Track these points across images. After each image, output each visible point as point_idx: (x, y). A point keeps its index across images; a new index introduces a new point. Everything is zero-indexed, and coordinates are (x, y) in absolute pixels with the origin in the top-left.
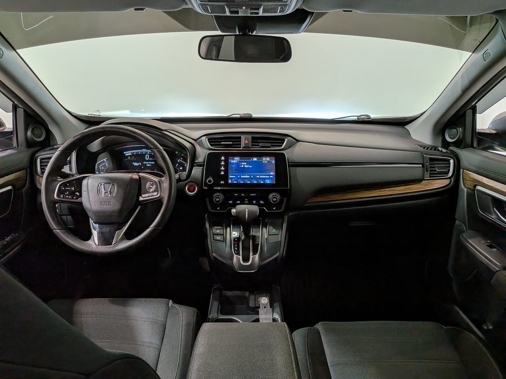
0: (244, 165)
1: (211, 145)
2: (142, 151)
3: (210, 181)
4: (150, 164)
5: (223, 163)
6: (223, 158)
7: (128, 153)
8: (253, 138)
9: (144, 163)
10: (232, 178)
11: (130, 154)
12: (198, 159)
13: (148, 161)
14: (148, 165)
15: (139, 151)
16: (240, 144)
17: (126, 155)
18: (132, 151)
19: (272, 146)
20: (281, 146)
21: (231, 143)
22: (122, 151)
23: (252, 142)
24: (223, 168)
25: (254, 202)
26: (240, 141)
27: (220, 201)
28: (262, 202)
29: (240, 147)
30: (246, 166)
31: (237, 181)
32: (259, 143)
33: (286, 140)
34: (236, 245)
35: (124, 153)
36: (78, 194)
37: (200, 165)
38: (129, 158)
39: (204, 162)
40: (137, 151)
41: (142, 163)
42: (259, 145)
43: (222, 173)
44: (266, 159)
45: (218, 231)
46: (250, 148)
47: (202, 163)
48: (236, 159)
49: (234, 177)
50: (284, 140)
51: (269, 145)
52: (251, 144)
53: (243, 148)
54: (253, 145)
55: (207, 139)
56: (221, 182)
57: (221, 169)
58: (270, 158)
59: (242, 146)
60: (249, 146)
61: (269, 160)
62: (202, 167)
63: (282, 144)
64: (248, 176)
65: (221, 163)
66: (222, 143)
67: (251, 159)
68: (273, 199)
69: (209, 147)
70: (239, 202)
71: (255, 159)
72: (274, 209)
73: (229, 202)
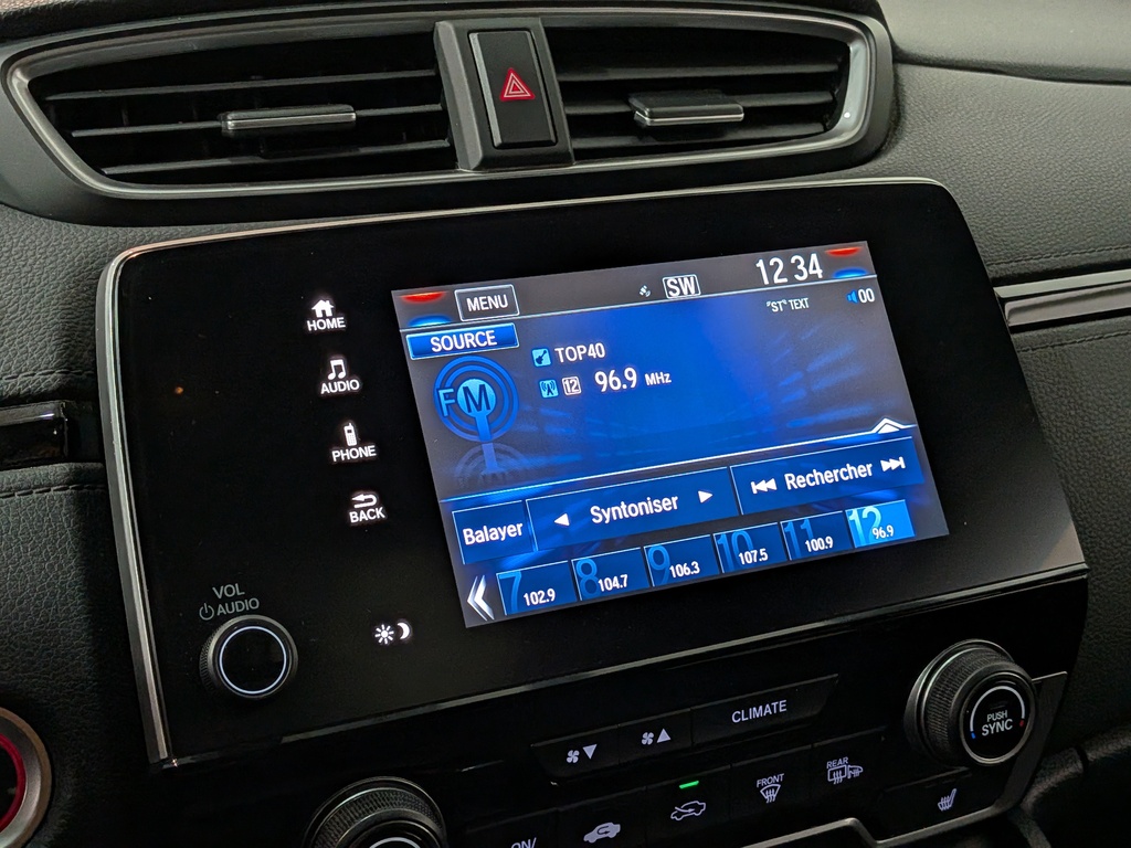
0: (586, 368)
5: (339, 380)
6: (324, 314)
8: (564, 45)
10: (488, 560)
16: (440, 124)
19: (755, 117)
20: (827, 115)
21: (347, 114)
23: (571, 93)
24: (353, 447)
26: (433, 88)
28: (840, 771)
29: (447, 160)
30: (607, 381)
31: (564, 581)
32: (622, 91)
33: (858, 52)
37: (22, 445)
39: (79, 388)
42: (629, 125)
43: (365, 508)
44: (791, 271)
46: (564, 159)
47: (51, 405)
48: (474, 305)
49: (514, 530)
50: (835, 50)
51: (731, 111)
52: (563, 111)
53: (485, 164)
54: (579, 126)
55: (19, 81)
56: (384, 634)
57: (336, 454)
58: (814, 257)
59: (472, 149)
60: (553, 138)
61: (820, 276)
62: (58, 470)
63: (823, 98)
64: (658, 493)
65: (324, 385)
66: (229, 123)
67: (643, 290)
68: (980, 720)
69: (74, 178)
70: (612, 830)
71: (686, 280)
72: (945, 804)
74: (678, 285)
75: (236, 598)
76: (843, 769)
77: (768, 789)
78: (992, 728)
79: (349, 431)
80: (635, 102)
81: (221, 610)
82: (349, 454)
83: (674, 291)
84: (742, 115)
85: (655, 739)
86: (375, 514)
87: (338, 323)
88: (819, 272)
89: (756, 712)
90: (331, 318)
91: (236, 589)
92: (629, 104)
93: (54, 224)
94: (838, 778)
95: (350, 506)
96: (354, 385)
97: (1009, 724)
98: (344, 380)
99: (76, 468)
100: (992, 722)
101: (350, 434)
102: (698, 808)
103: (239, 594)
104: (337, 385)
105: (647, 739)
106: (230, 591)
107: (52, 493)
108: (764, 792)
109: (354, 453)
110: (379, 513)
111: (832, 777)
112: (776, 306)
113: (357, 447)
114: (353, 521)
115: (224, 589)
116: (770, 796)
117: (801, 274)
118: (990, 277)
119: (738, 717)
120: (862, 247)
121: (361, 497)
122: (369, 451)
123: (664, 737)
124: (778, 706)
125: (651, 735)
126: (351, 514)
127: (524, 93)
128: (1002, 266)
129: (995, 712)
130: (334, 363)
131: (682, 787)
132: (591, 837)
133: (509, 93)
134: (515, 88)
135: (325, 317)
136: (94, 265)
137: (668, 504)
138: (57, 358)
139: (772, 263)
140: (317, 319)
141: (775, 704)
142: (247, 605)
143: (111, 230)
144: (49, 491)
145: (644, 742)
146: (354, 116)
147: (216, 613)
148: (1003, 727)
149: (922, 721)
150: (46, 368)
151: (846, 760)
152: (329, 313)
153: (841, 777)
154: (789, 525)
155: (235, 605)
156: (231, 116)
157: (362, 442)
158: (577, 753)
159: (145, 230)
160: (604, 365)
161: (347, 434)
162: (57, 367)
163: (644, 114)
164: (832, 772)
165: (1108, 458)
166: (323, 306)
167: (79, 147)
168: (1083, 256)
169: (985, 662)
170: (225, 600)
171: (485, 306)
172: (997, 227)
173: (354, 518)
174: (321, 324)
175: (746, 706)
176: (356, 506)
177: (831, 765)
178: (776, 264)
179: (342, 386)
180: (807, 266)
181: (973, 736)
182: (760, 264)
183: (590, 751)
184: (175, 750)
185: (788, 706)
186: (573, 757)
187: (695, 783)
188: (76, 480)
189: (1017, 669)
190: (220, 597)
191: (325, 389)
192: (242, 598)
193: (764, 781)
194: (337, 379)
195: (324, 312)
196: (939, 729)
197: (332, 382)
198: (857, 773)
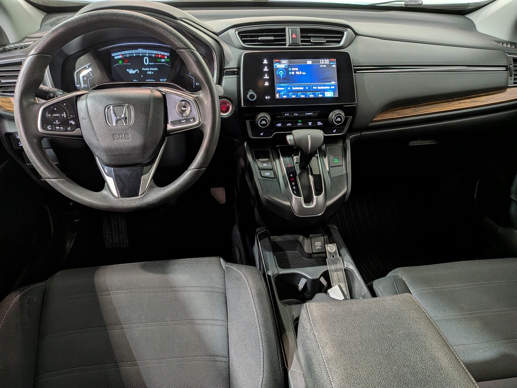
0: (295, 71)
1: (244, 42)
2: (137, 51)
3: (252, 96)
4: (152, 71)
5: (266, 69)
6: (265, 62)
7: (117, 56)
8: (302, 30)
9: (143, 69)
10: (279, 92)
11: (121, 57)
12: (228, 63)
13: (149, 66)
14: (150, 73)
15: (134, 51)
16: (285, 40)
17: (116, 58)
18: (123, 53)
19: (327, 42)
20: (339, 42)
21: (272, 38)
22: (109, 52)
23: (302, 37)
24: (266, 77)
25: (310, 124)
26: (284, 36)
27: (266, 124)
28: (319, 123)
29: (285, 44)
30: (297, 73)
31: (288, 95)
32: (310, 37)
33: (345, 33)
34: (293, 183)
35: (113, 55)
36: (73, 123)
37: (233, 73)
38: (120, 62)
39: (239, 68)
40: (130, 52)
41: (141, 70)
42: (309, 41)
44: (324, 62)
45: (265, 165)
46: (299, 45)
47: (235, 69)
48: (283, 62)
49: (283, 89)
50: (342, 33)
51: (324, 40)
52: (300, 39)
53: (289, 45)
54: (302, 41)
55: (237, 32)
56: (267, 98)
57: (264, 78)
59: (288, 44)
60: (298, 43)
61: (328, 63)
62: (236, 76)
63: (340, 40)
64: (301, 87)
65: (264, 70)
66: (259, 39)
68: (336, 119)
69: (241, 44)
70: (290, 125)
71: (310, 62)
72: (334, 131)
73: (277, 125)
85: (296, 114)
87: (267, 63)
89: (309, 114)
92: (310, 39)
93: (238, 49)
101: (266, 75)
102: (301, 124)
107: (235, 78)
112: (321, 66)
115: (250, 89)
116: (310, 125)
117: (326, 62)
119: (306, 114)
120: (336, 60)
128: (356, 64)
130: (266, 67)
131: (299, 121)
132: (287, 125)
134: (294, 36)
136: (241, 54)
137: (302, 88)
139: (322, 60)
141: (311, 113)
143: (243, 50)
146: (274, 38)
147: (249, 92)
150: (235, 65)
154: (317, 93)
159: (247, 50)
160: (297, 71)
162: (237, 65)
163: (312, 40)
167: (243, 41)
175: (307, 113)
182: (320, 60)
184: (244, 105)
186: (286, 115)
188: (238, 77)
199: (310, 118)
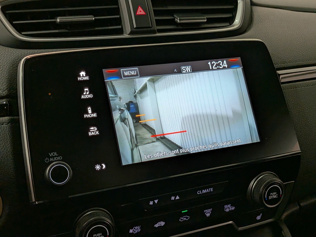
1: (19, 29)
5: (87, 94)
16: (119, 21)
21: (92, 18)
23: (156, 13)
24: (90, 114)
26: (117, 11)
29: (121, 31)
32: (172, 13)
33: (240, 2)
39: (12, 95)
42: (173, 22)
43: (93, 131)
44: (218, 65)
46: (154, 32)
47: (4, 100)
48: (126, 74)
51: (202, 19)
52: (154, 18)
53: (132, 33)
54: (159, 22)
56: (98, 167)
57: (85, 116)
58: (225, 61)
59: (128, 28)
60: (151, 26)
61: (226, 67)
62: (6, 119)
63: (230, 16)
65: (82, 96)
66: (58, 20)
67: (175, 70)
68: (269, 195)
69: (13, 35)
70: (162, 223)
71: (188, 67)
72: (259, 218)
73: (131, 231)
74: (185, 69)
75: (56, 156)
76: (229, 208)
77: (207, 213)
78: (272, 197)
79: (89, 109)
80: (175, 16)
81: (51, 159)
82: (89, 116)
83: (184, 71)
84: (206, 20)
85: (175, 198)
86: (96, 133)
87: (87, 78)
88: (226, 66)
89: (204, 191)
90: (85, 77)
91: (56, 154)
92: (174, 17)
93: (7, 48)
94: (227, 210)
95: (89, 130)
96: (91, 96)
97: (277, 196)
98: (88, 94)
99: (11, 118)
100: (272, 195)
102: (187, 218)
103: (56, 155)
104: (86, 96)
105: (173, 198)
106: (54, 154)
107: (4, 125)
108: (206, 214)
109: (91, 115)
110: (97, 133)
111: (226, 210)
113: (91, 114)
114: (90, 135)
115: (52, 154)
116: (208, 215)
117: (221, 66)
118: (275, 68)
119: (199, 193)
120: (239, 59)
121: (92, 128)
122: (95, 115)
123: (178, 198)
124: (211, 189)
125: (174, 197)
126: (89, 133)
127: (143, 13)
128: (279, 65)
129: (273, 192)
130: (85, 90)
131: (183, 212)
132: (156, 226)
133: (138, 13)
134: (140, 11)
135: (83, 76)
136: (18, 60)
138: (6, 87)
139: (213, 63)
140: (81, 77)
141: (210, 189)
142: (59, 158)
143: (23, 50)
144: (3, 124)
145: (172, 199)
146: (94, 19)
147: (50, 160)
148: (275, 197)
149: (252, 194)
150: (3, 90)
151: (230, 205)
152: (84, 75)
153: (229, 210)
155: (55, 158)
156: (59, 18)
157: (93, 112)
158: (152, 202)
159: (33, 50)
161: (89, 110)
162: (6, 89)
163: (178, 19)
164: (226, 208)
165: (308, 121)
166: (83, 73)
167: (15, 27)
168: (303, 62)
169: (270, 178)
170: (53, 157)
171: (129, 74)
172: (278, 53)
173: (90, 134)
174: (82, 78)
175: (202, 189)
176: (91, 131)
177: (226, 206)
178: (214, 63)
179: (88, 96)
180: (223, 64)
181: (266, 199)
182: (209, 63)
183: (156, 201)
184: (37, 199)
185: (213, 190)
186: (151, 203)
187: (187, 211)
188: (11, 121)
189: (280, 180)
190: (51, 156)
191: (83, 97)
192: (57, 156)
193: (206, 211)
194: (86, 94)
195: (83, 75)
196: (257, 197)
197: (85, 95)
198: (233, 209)
199: (207, 200)
